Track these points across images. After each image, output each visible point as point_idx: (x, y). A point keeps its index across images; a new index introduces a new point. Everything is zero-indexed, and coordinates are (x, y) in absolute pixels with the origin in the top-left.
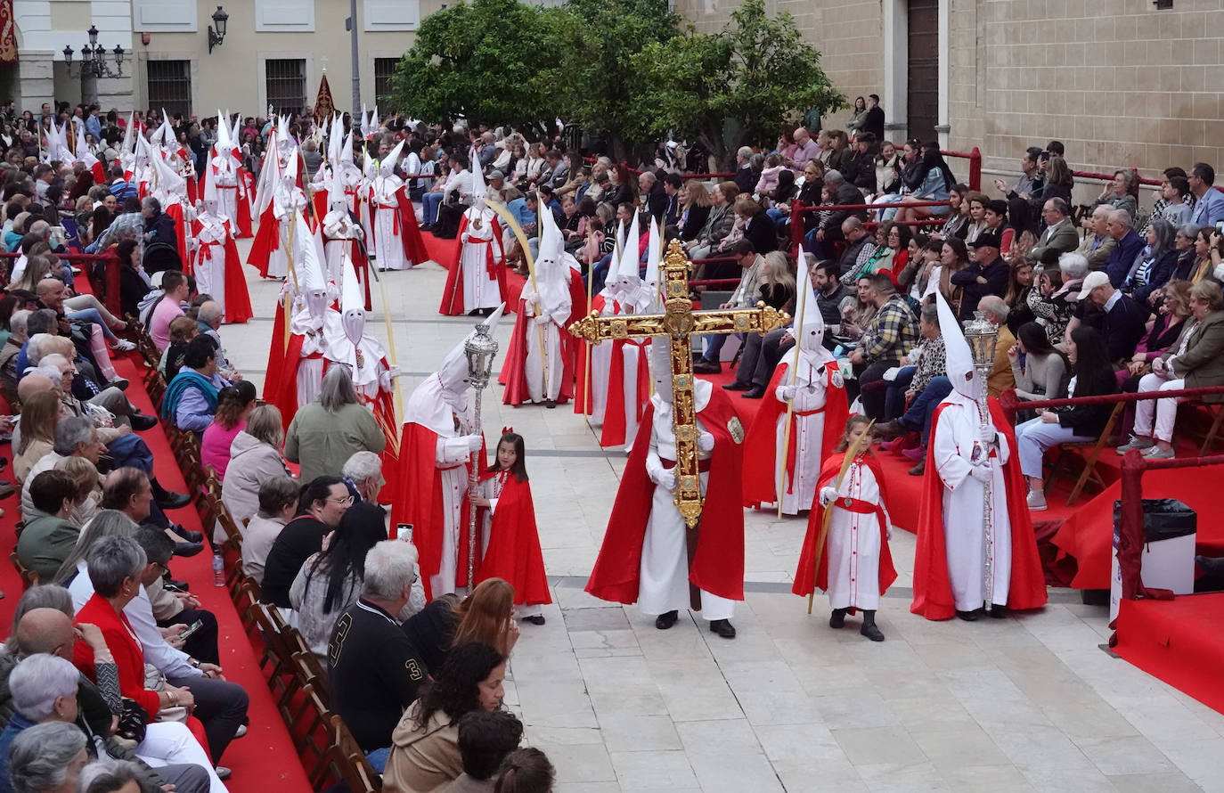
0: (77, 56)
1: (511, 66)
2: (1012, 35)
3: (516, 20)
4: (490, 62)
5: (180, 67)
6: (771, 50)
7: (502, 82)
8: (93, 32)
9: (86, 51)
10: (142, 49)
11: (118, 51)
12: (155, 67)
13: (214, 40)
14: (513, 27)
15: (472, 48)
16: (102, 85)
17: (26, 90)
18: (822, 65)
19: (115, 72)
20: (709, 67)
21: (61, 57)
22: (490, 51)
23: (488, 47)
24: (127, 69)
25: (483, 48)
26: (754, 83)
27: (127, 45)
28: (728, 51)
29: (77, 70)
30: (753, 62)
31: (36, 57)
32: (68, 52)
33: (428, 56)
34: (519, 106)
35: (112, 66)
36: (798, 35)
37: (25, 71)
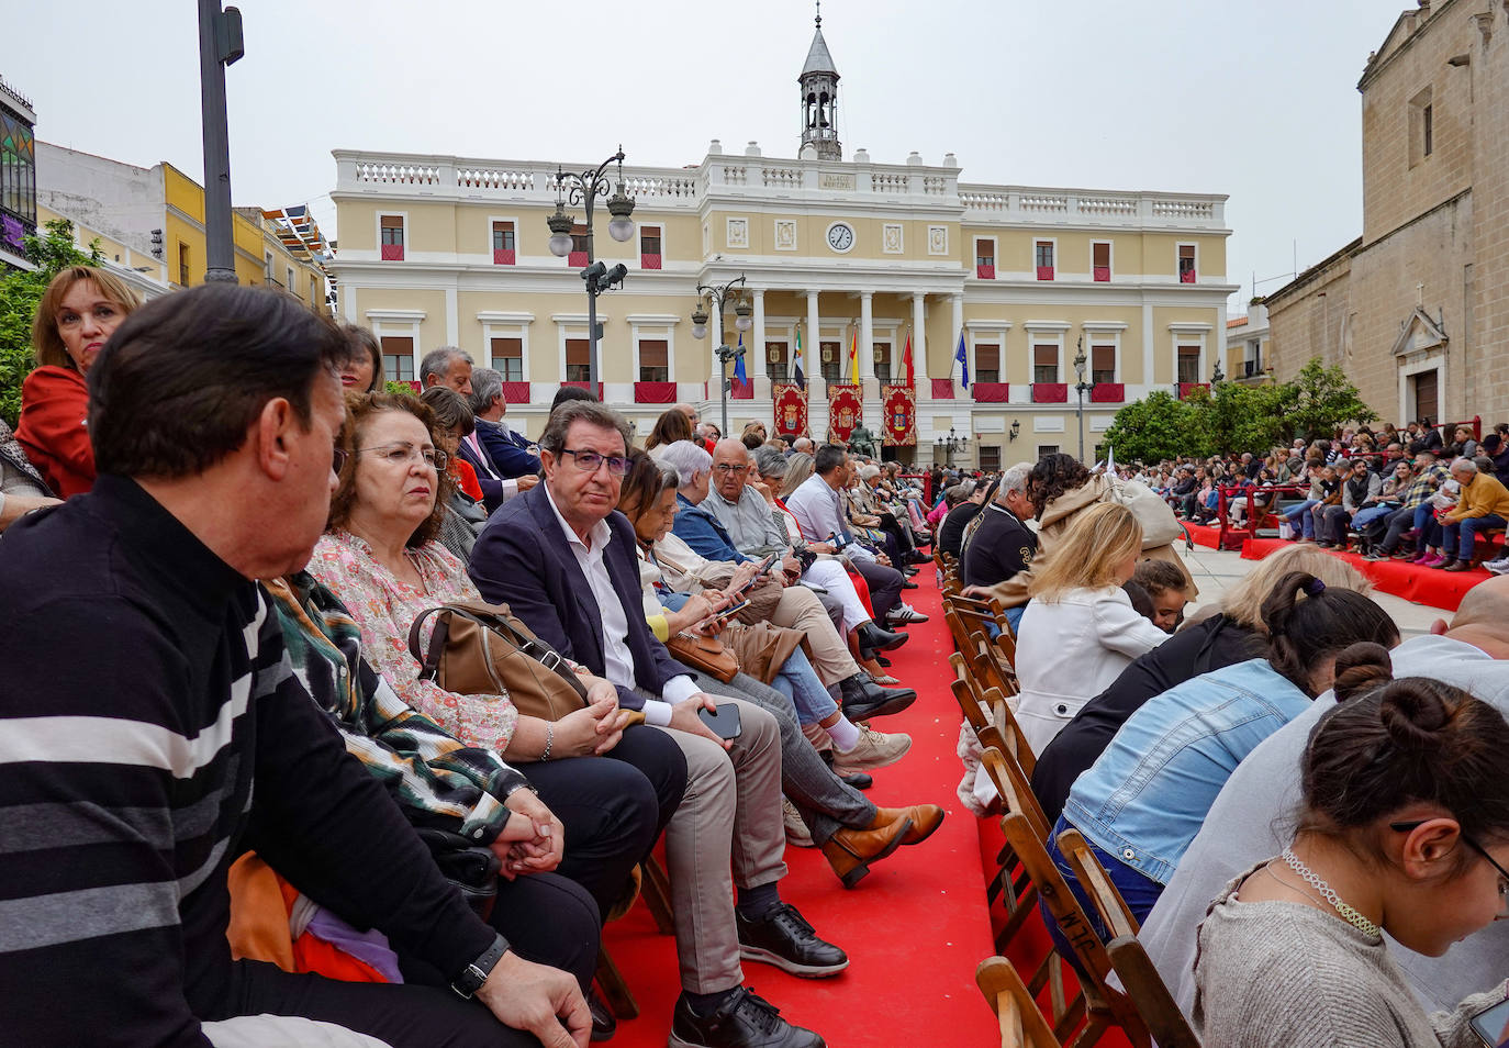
0: (945, 442)
1: (1167, 431)
2: (1495, 378)
3: (1170, 408)
4: (1154, 429)
5: (996, 449)
6: (1326, 389)
7: (1161, 440)
8: (953, 430)
9: (949, 439)
10: (977, 441)
11: (964, 439)
12: (983, 450)
13: (1012, 436)
14: (1168, 411)
15: (1145, 423)
16: (956, 456)
17: (920, 458)
18: (1360, 397)
19: (962, 449)
20: (1285, 400)
21: (937, 443)
22: (1155, 424)
23: (1154, 421)
24: (968, 448)
25: (1151, 422)
26: (1314, 406)
27: (969, 437)
28: (1298, 391)
29: (944, 449)
30: (1314, 394)
31: (926, 443)
32: (940, 440)
33: (1121, 429)
34: (1171, 452)
35: (961, 446)
36: (1344, 377)
37: (920, 450)
